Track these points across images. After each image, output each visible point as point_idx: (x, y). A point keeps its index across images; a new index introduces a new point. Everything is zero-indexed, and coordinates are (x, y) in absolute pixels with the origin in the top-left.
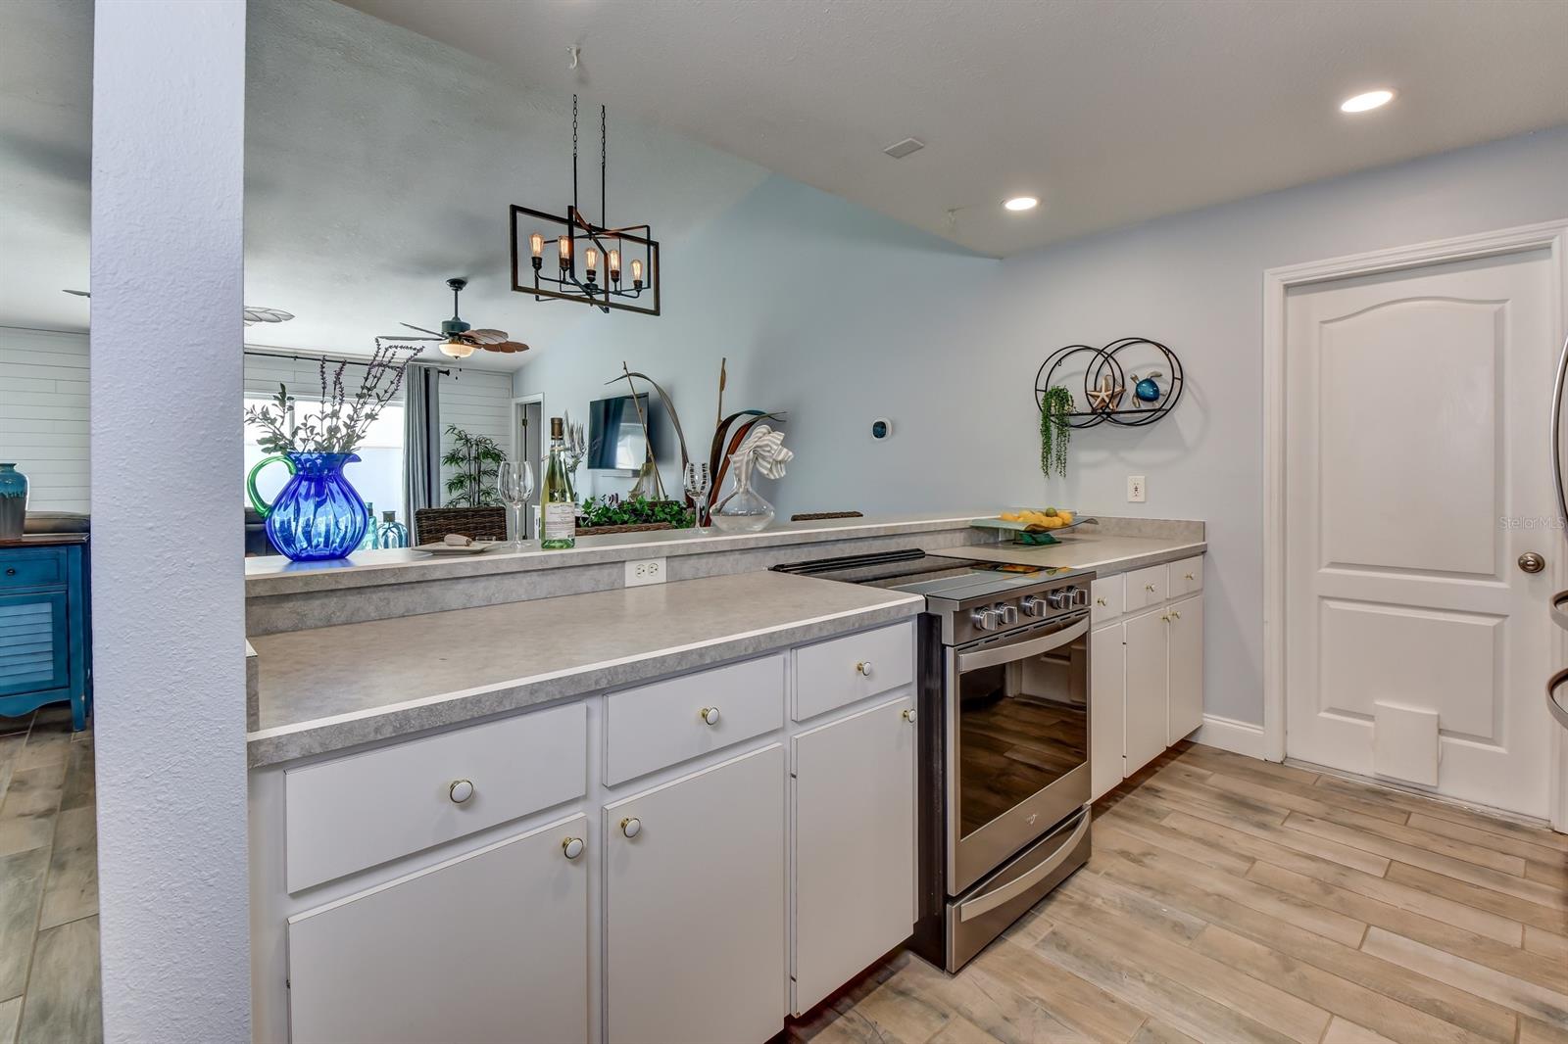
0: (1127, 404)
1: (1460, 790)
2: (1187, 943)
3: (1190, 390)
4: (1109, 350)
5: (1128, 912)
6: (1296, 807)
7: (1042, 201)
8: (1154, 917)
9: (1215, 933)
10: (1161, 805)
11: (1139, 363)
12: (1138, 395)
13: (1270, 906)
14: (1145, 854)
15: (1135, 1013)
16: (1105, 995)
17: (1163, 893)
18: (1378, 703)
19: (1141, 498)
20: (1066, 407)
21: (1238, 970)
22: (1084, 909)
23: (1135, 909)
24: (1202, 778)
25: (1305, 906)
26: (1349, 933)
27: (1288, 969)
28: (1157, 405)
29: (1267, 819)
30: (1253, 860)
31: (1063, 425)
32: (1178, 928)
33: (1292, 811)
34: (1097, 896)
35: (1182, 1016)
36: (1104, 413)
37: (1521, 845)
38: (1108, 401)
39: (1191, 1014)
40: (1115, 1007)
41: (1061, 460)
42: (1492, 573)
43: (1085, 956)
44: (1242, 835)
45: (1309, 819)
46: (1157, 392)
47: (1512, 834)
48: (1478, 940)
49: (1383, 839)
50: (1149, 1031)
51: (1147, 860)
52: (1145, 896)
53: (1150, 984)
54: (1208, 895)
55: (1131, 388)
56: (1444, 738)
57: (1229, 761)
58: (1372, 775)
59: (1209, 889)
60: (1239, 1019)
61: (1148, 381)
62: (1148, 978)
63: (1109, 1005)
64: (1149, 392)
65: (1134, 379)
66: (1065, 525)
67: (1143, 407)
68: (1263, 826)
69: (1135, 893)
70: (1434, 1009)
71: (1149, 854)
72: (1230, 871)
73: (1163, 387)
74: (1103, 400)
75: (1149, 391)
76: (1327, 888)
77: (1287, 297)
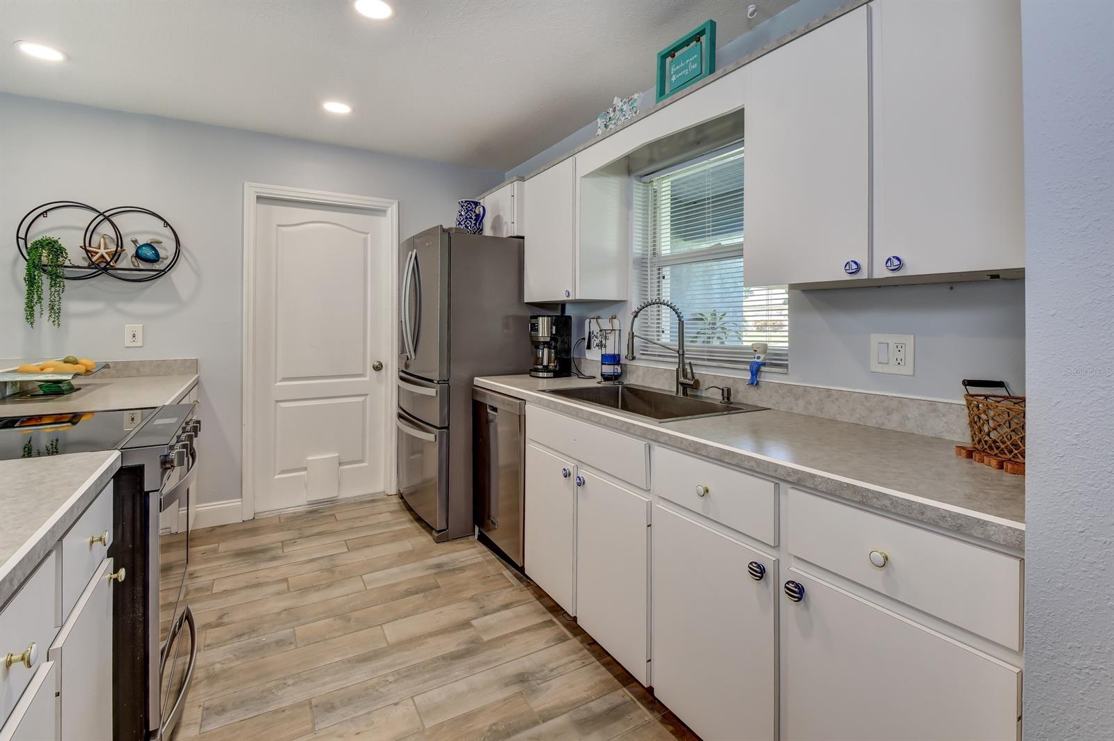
0: (126, 262)
1: (348, 493)
2: (293, 646)
3: (186, 258)
4: (107, 214)
5: (243, 657)
6: (283, 539)
8: (261, 648)
9: (300, 631)
10: (203, 581)
11: (138, 229)
12: (137, 256)
13: (315, 597)
14: (221, 617)
15: (300, 705)
16: (275, 712)
17: (254, 631)
18: (309, 458)
19: (138, 345)
20: (61, 259)
21: (329, 639)
22: (212, 678)
24: (215, 551)
25: (329, 586)
26: (355, 585)
27: (349, 620)
28: (157, 266)
29: (273, 553)
30: (286, 580)
31: (55, 277)
32: (280, 643)
33: (282, 542)
34: (214, 664)
35: (325, 684)
36: (101, 267)
37: (381, 506)
38: (109, 259)
39: (328, 679)
40: (287, 713)
41: (55, 311)
42: (361, 373)
43: (242, 703)
44: (266, 570)
45: (293, 541)
46: (157, 254)
47: (376, 504)
48: (400, 555)
49: (333, 533)
50: (316, 706)
51: (226, 620)
52: (244, 641)
53: (294, 684)
54: (279, 613)
55: (130, 250)
56: (341, 468)
57: (218, 532)
58: (305, 503)
59: (277, 610)
60: (349, 661)
61: (149, 245)
62: (290, 682)
63: (283, 715)
64: (148, 256)
65: (135, 242)
66: (88, 372)
67: (141, 267)
68: (274, 558)
69: (237, 644)
70: (409, 593)
71: (224, 615)
72: (279, 593)
73: (167, 250)
74: (102, 256)
75: (148, 253)
76: (331, 570)
77: (259, 205)
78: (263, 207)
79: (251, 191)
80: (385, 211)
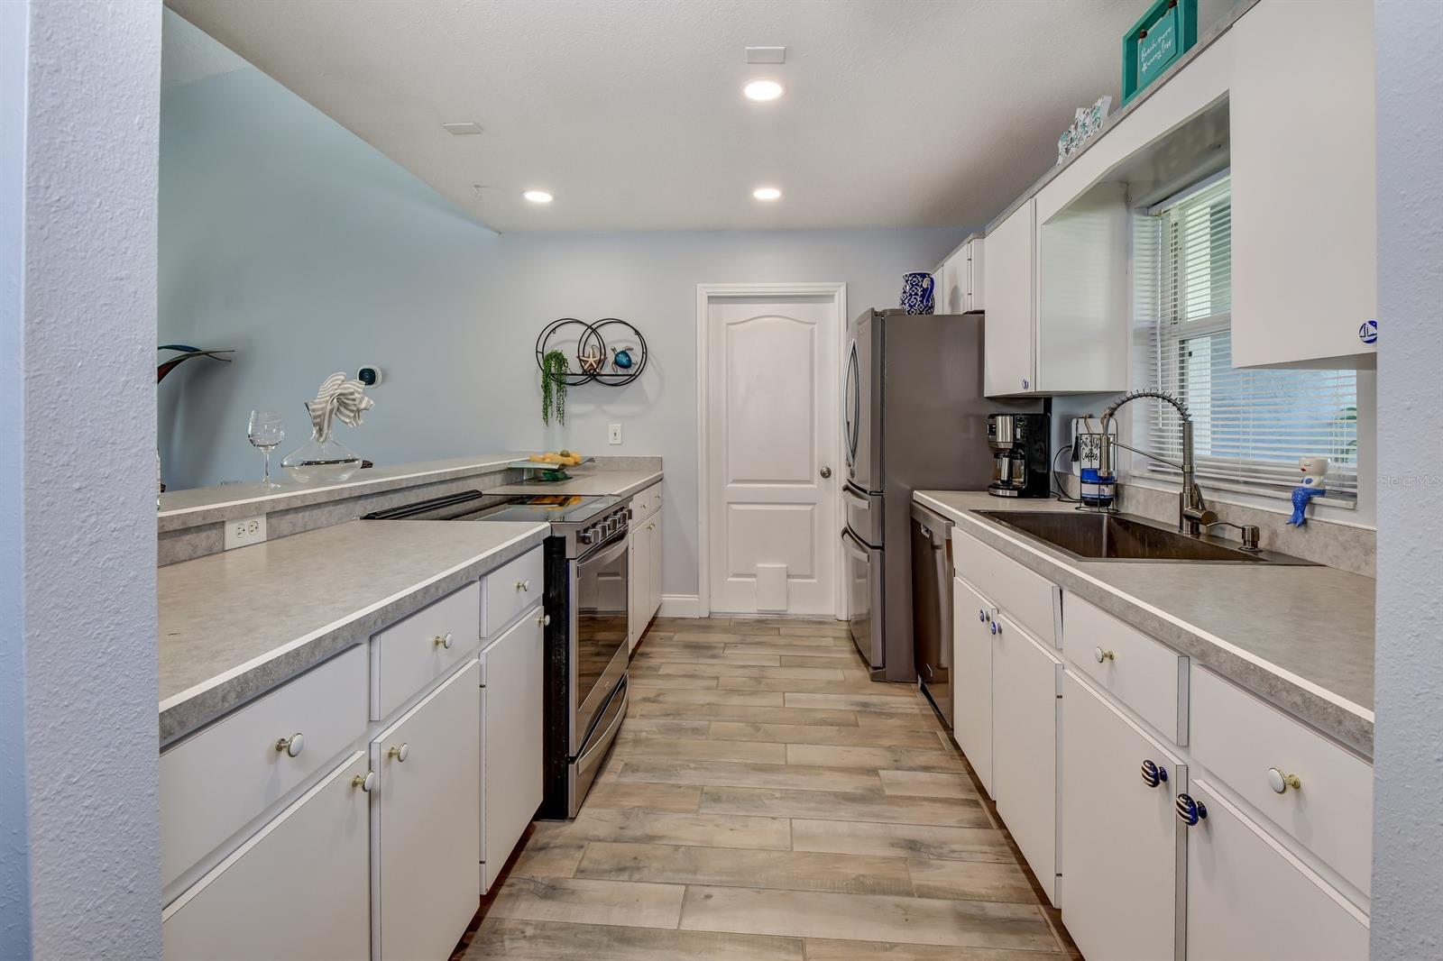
0: (608, 369)
1: (798, 609)
2: (704, 737)
3: (652, 364)
4: (594, 327)
5: (664, 733)
6: (727, 641)
7: (556, 198)
8: (679, 730)
9: (714, 725)
10: (653, 662)
11: (616, 338)
12: (616, 363)
13: (736, 700)
14: (658, 695)
15: (694, 788)
16: (673, 785)
17: (679, 714)
18: (759, 565)
19: (618, 442)
20: (564, 368)
21: (736, 740)
22: (637, 742)
23: (669, 730)
24: (671, 638)
25: (752, 693)
26: (776, 700)
27: (758, 730)
28: (631, 371)
29: (716, 651)
30: (717, 678)
31: (561, 383)
32: (696, 731)
33: (725, 643)
34: (642, 731)
35: (720, 778)
36: (592, 375)
37: (828, 630)
38: (595, 366)
39: (723, 774)
40: (682, 789)
41: (561, 412)
42: (809, 479)
43: (652, 769)
44: (706, 666)
45: (735, 645)
46: (630, 360)
47: (822, 626)
48: (829, 682)
49: (774, 646)
50: (706, 793)
51: (661, 699)
52: (668, 721)
53: (695, 769)
54: (703, 706)
55: (611, 357)
56: (790, 580)
57: (679, 624)
58: (755, 611)
59: (702, 702)
60: (746, 766)
61: (624, 352)
62: (693, 765)
63: (678, 790)
64: (623, 361)
65: (614, 350)
66: (576, 464)
67: (619, 373)
68: (714, 657)
69: (662, 721)
70: (824, 722)
71: (660, 694)
72: (708, 688)
73: (636, 357)
74: (591, 365)
75: (624, 360)
76: (758, 680)
77: (710, 305)
78: (714, 307)
79: (703, 291)
80: (832, 296)
